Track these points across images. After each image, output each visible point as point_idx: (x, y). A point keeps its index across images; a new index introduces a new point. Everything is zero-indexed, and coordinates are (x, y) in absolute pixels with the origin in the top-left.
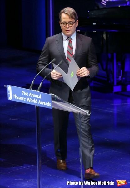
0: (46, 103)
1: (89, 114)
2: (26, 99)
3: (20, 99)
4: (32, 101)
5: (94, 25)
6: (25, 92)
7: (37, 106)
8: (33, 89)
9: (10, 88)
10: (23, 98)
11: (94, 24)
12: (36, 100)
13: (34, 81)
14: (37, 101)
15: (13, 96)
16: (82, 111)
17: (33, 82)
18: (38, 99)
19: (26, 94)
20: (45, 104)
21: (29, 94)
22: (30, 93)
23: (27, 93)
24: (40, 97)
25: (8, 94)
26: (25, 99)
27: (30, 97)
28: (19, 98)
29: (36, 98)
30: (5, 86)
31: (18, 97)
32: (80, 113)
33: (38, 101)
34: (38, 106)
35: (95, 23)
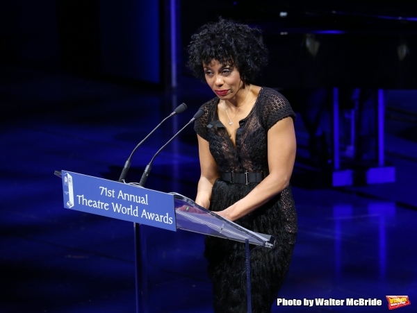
0: (161, 216)
1: (271, 245)
2: (110, 207)
3: (95, 206)
4: (124, 209)
5: (284, 18)
6: (106, 188)
7: (137, 224)
8: (127, 182)
9: (69, 179)
10: (102, 203)
11: (283, 14)
12: (134, 208)
13: (130, 161)
14: (137, 210)
15: (76, 199)
16: (253, 236)
17: (127, 162)
18: (141, 207)
19: (111, 193)
20: (157, 219)
21: (116, 194)
22: (121, 192)
23: (113, 192)
24: (144, 201)
25: (65, 193)
26: (107, 207)
27: (120, 201)
28: (91, 204)
29: (135, 205)
30: (56, 173)
31: (91, 201)
32: (247, 241)
33: (140, 212)
34: (141, 223)
35: (284, 11)
